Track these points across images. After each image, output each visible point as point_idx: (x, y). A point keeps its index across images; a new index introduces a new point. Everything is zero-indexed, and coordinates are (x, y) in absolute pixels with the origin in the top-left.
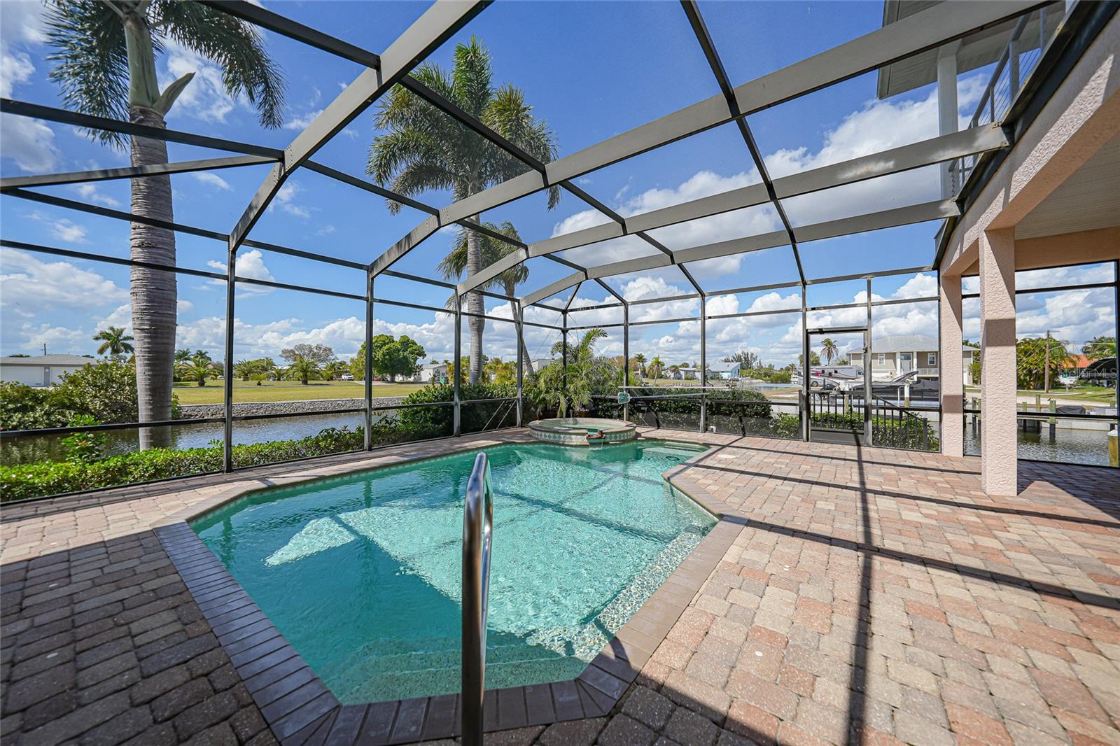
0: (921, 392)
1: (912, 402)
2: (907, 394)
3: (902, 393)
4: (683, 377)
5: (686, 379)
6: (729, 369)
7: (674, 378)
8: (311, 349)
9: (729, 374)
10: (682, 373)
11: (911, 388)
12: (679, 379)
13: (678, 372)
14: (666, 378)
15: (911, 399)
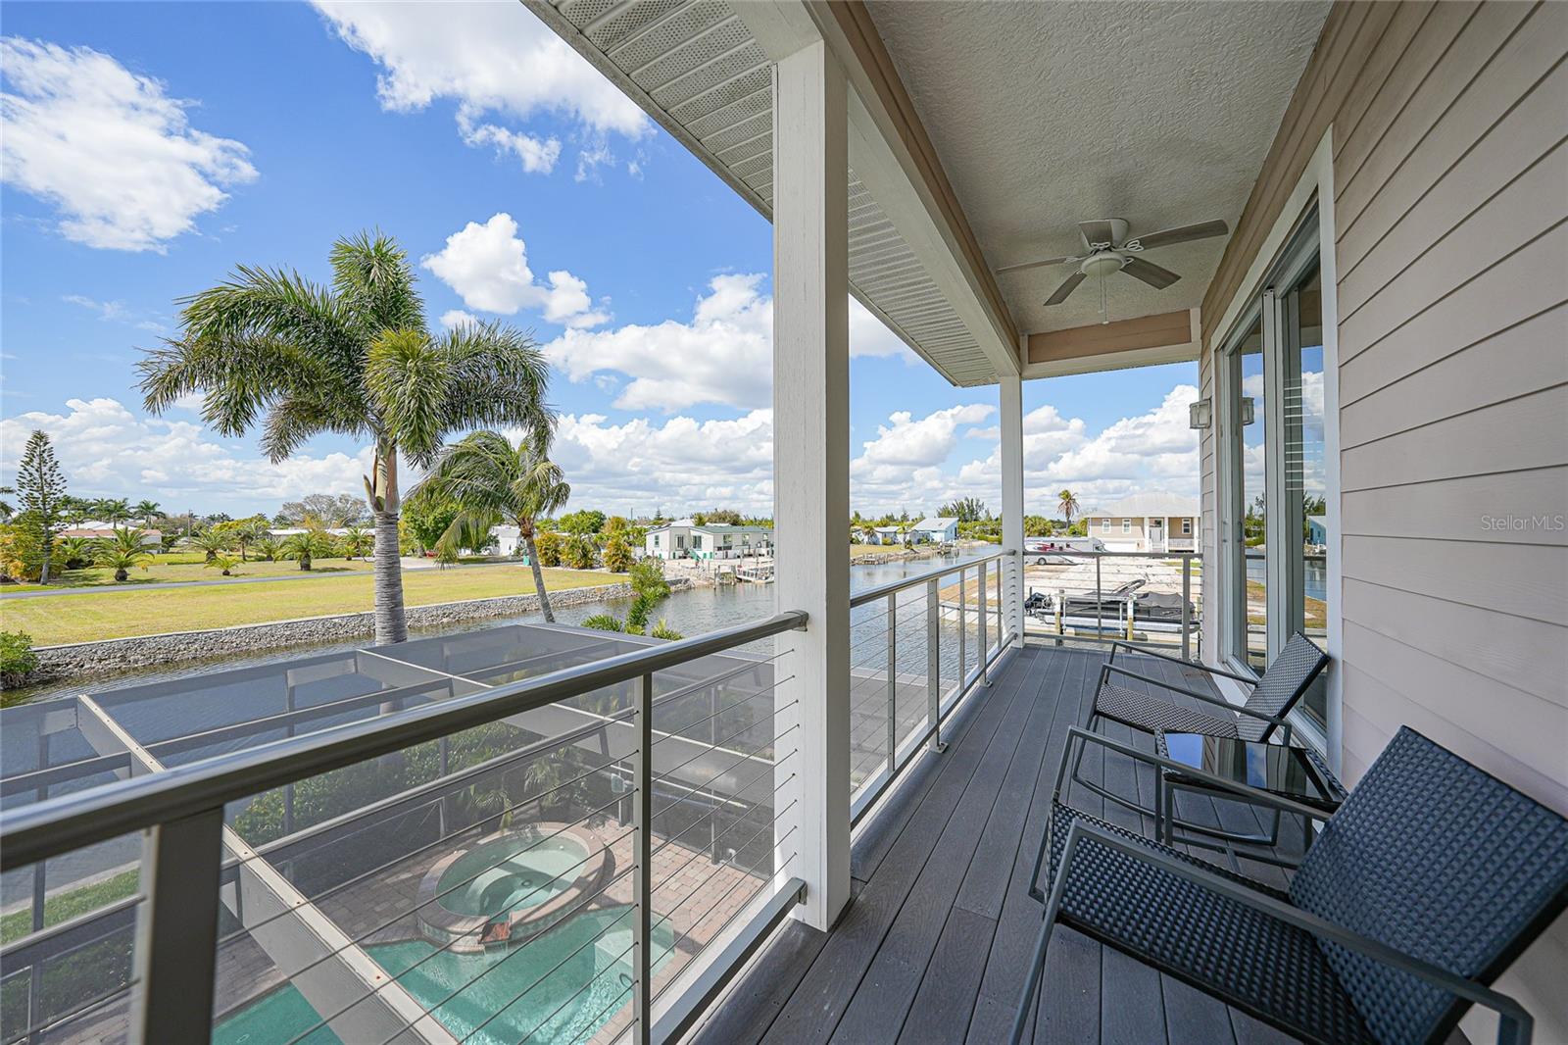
0: (1148, 611)
1: (1138, 623)
2: (1130, 613)
3: (1125, 611)
4: (881, 543)
5: (885, 544)
6: (943, 528)
7: (869, 543)
8: (332, 503)
9: (943, 535)
10: (880, 536)
11: (1136, 604)
12: (875, 544)
13: (873, 535)
14: (858, 542)
15: (1135, 619)
